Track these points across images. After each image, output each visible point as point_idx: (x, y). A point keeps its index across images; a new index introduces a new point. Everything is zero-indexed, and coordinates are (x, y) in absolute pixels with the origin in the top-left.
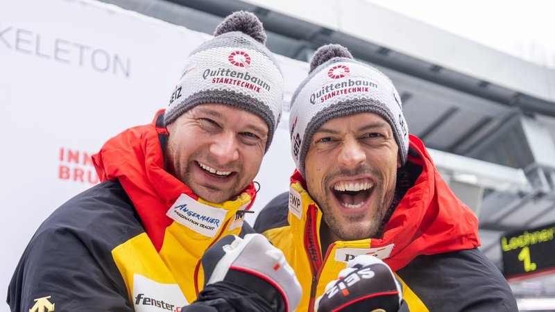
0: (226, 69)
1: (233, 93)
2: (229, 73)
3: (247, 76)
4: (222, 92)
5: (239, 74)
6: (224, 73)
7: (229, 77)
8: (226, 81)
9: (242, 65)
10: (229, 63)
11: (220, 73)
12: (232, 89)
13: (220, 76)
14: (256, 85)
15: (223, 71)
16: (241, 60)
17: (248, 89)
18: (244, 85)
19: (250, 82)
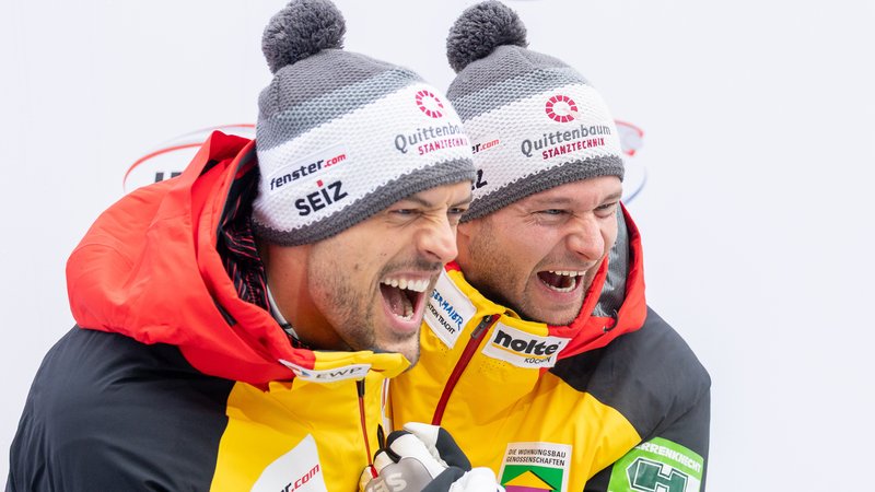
0: (554, 133)
1: (579, 163)
2: (561, 137)
3: (584, 131)
4: (563, 168)
5: (574, 132)
6: (555, 139)
7: (564, 143)
8: (563, 150)
9: (571, 118)
10: (552, 121)
11: (549, 141)
12: (575, 158)
13: (550, 147)
14: (597, 136)
15: (551, 137)
16: (564, 109)
17: (593, 148)
18: (586, 144)
19: (590, 137)
